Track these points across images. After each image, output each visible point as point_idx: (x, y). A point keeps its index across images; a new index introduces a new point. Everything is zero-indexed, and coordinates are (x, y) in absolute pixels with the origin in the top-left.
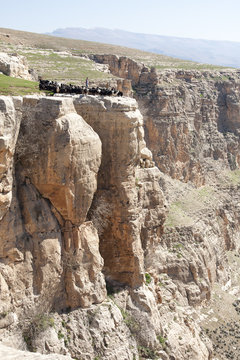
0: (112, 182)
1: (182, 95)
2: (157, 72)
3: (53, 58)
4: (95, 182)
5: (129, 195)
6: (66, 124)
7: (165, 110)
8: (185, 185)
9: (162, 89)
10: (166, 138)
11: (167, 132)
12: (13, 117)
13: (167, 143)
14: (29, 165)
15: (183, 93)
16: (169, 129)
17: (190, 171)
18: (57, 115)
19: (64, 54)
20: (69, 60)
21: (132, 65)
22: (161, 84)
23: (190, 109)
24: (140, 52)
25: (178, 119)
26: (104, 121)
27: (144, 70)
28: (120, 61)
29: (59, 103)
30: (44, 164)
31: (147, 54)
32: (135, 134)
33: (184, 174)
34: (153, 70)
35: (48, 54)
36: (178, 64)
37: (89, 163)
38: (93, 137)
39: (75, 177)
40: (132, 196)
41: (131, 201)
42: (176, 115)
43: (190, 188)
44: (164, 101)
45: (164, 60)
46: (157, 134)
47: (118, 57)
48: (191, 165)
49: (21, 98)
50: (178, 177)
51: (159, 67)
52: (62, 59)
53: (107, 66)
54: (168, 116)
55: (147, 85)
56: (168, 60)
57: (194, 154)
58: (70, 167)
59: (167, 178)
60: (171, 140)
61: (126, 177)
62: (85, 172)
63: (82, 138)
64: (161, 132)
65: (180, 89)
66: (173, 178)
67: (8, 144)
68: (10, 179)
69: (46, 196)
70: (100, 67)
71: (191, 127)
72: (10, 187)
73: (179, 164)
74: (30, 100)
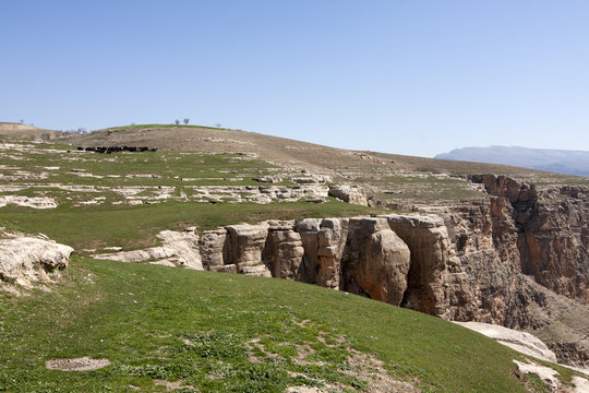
0: (422, 283)
1: (565, 210)
2: (538, 189)
3: (431, 180)
4: (405, 282)
5: (436, 294)
6: (380, 237)
7: (546, 226)
8: (571, 301)
9: (542, 205)
10: (548, 253)
11: (549, 247)
12: (339, 233)
13: (550, 258)
14: (352, 268)
15: (567, 208)
16: (551, 244)
17: (577, 286)
18: (373, 231)
19: (442, 176)
20: (445, 181)
21: (511, 183)
22: (542, 200)
23: (575, 224)
24: (523, 169)
25: (561, 234)
26: (414, 235)
27: (524, 187)
28: (498, 180)
29: (375, 222)
30: (364, 267)
31: (532, 171)
32: (438, 245)
33: (570, 290)
34: (532, 186)
35: (426, 176)
36: (563, 180)
37: (399, 267)
38: (403, 247)
39: (388, 277)
40: (439, 294)
41: (438, 298)
42: (559, 230)
43: (578, 304)
44: (545, 217)
45: (549, 176)
46: (539, 249)
47: (496, 176)
48: (578, 280)
49: (348, 219)
50: (563, 293)
51: (542, 184)
52: (438, 181)
53: (482, 186)
54: (550, 231)
55: (527, 202)
56: (554, 177)
57: (580, 270)
58: (383, 269)
59: (549, 293)
60: (553, 255)
61: (433, 280)
62: (395, 274)
63: (393, 248)
64: (543, 247)
65: (563, 204)
66: (558, 293)
67: (334, 252)
68: (337, 277)
69: (367, 291)
70: (475, 186)
71: (576, 242)
72: (337, 283)
73: (564, 279)
74: (355, 221)
